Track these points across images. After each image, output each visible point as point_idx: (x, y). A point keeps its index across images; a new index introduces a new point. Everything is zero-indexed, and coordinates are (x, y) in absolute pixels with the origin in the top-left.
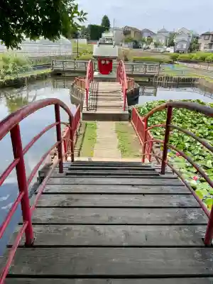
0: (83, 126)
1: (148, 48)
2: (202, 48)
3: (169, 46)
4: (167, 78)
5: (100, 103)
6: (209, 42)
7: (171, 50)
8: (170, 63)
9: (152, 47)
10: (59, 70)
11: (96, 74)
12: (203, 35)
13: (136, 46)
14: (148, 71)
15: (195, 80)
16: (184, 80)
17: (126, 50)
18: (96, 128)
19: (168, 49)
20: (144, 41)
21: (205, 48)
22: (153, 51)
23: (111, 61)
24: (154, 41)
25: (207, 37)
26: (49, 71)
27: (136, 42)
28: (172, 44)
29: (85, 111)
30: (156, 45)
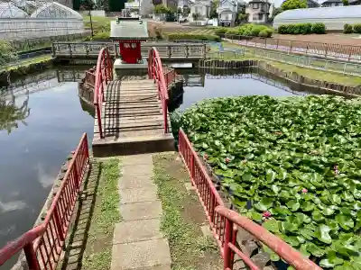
0: (96, 169)
1: (185, 21)
2: (251, 19)
3: (211, 18)
4: (217, 63)
5: (124, 122)
6: (259, 11)
7: (214, 22)
8: (217, 40)
9: (190, 19)
10: (64, 57)
11: (118, 63)
12: (250, 3)
13: (171, 18)
14: (190, 54)
15: (252, 63)
16: (239, 64)
17: (158, 25)
18: (117, 176)
19: (211, 21)
20: (180, 12)
21: (254, 19)
22: (192, 25)
23: (138, 44)
24: (193, 11)
25: (256, 6)
26: (49, 58)
27: (169, 12)
28: (214, 15)
29: (96, 140)
30: (196, 17)
